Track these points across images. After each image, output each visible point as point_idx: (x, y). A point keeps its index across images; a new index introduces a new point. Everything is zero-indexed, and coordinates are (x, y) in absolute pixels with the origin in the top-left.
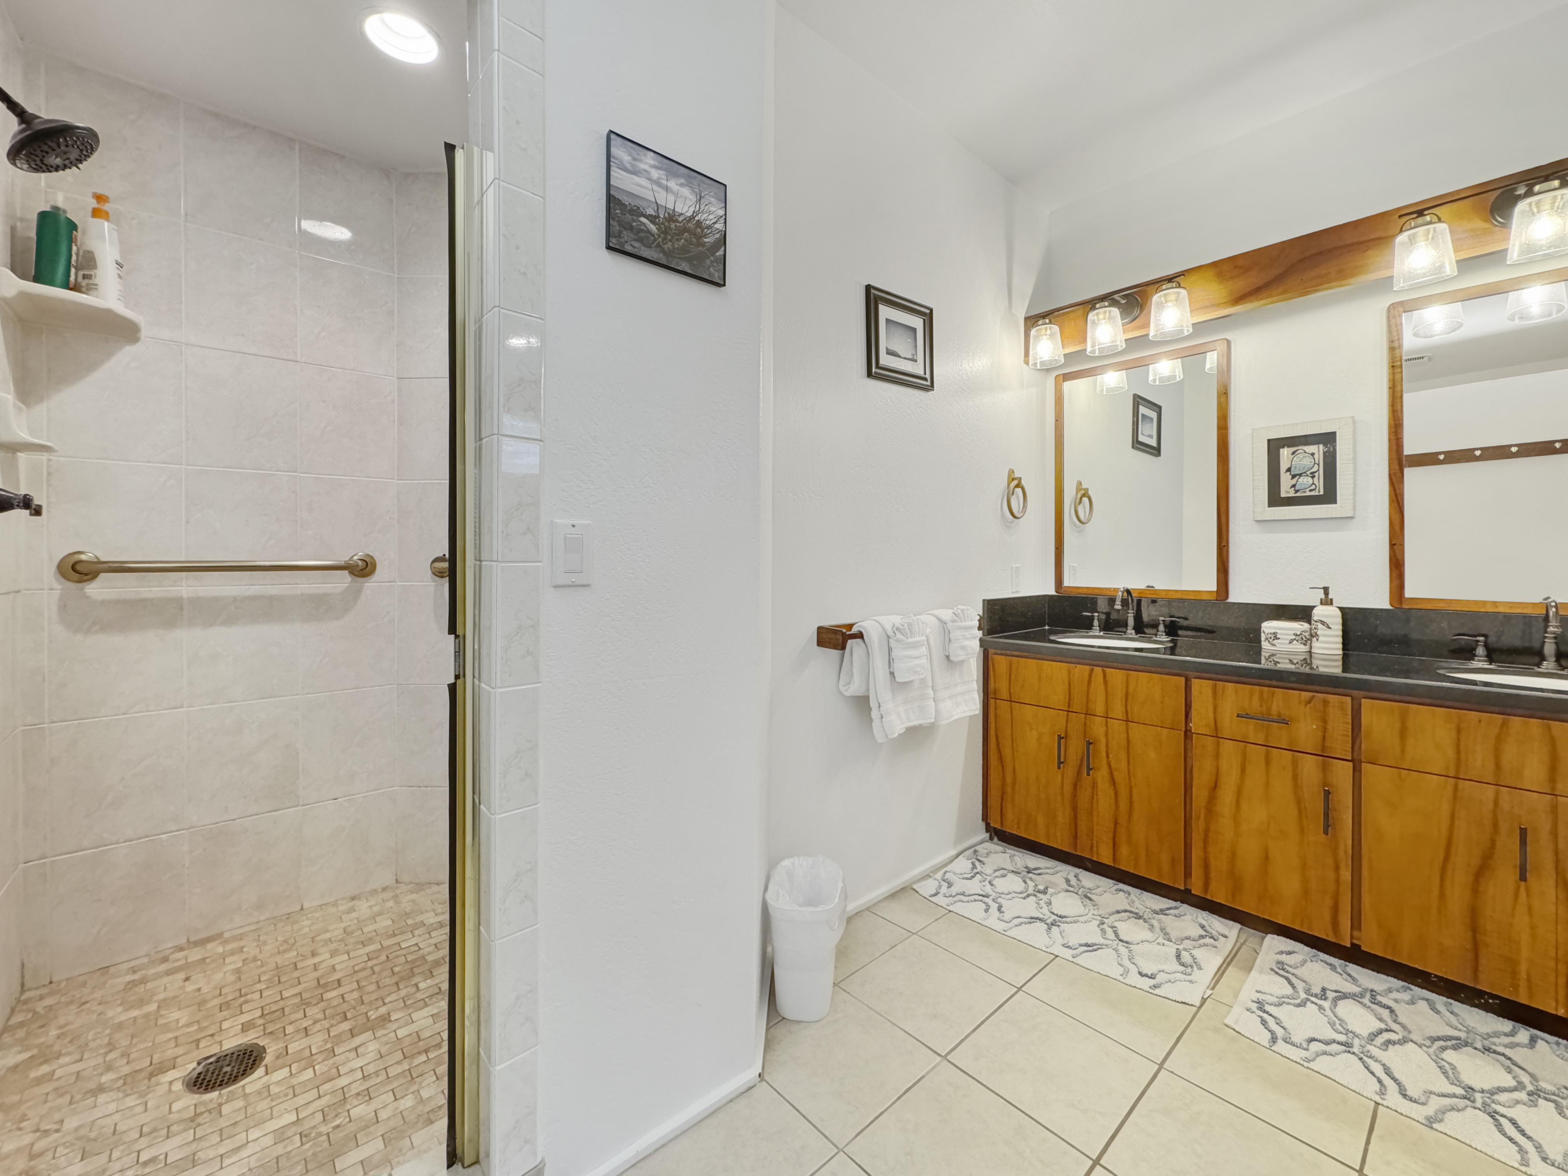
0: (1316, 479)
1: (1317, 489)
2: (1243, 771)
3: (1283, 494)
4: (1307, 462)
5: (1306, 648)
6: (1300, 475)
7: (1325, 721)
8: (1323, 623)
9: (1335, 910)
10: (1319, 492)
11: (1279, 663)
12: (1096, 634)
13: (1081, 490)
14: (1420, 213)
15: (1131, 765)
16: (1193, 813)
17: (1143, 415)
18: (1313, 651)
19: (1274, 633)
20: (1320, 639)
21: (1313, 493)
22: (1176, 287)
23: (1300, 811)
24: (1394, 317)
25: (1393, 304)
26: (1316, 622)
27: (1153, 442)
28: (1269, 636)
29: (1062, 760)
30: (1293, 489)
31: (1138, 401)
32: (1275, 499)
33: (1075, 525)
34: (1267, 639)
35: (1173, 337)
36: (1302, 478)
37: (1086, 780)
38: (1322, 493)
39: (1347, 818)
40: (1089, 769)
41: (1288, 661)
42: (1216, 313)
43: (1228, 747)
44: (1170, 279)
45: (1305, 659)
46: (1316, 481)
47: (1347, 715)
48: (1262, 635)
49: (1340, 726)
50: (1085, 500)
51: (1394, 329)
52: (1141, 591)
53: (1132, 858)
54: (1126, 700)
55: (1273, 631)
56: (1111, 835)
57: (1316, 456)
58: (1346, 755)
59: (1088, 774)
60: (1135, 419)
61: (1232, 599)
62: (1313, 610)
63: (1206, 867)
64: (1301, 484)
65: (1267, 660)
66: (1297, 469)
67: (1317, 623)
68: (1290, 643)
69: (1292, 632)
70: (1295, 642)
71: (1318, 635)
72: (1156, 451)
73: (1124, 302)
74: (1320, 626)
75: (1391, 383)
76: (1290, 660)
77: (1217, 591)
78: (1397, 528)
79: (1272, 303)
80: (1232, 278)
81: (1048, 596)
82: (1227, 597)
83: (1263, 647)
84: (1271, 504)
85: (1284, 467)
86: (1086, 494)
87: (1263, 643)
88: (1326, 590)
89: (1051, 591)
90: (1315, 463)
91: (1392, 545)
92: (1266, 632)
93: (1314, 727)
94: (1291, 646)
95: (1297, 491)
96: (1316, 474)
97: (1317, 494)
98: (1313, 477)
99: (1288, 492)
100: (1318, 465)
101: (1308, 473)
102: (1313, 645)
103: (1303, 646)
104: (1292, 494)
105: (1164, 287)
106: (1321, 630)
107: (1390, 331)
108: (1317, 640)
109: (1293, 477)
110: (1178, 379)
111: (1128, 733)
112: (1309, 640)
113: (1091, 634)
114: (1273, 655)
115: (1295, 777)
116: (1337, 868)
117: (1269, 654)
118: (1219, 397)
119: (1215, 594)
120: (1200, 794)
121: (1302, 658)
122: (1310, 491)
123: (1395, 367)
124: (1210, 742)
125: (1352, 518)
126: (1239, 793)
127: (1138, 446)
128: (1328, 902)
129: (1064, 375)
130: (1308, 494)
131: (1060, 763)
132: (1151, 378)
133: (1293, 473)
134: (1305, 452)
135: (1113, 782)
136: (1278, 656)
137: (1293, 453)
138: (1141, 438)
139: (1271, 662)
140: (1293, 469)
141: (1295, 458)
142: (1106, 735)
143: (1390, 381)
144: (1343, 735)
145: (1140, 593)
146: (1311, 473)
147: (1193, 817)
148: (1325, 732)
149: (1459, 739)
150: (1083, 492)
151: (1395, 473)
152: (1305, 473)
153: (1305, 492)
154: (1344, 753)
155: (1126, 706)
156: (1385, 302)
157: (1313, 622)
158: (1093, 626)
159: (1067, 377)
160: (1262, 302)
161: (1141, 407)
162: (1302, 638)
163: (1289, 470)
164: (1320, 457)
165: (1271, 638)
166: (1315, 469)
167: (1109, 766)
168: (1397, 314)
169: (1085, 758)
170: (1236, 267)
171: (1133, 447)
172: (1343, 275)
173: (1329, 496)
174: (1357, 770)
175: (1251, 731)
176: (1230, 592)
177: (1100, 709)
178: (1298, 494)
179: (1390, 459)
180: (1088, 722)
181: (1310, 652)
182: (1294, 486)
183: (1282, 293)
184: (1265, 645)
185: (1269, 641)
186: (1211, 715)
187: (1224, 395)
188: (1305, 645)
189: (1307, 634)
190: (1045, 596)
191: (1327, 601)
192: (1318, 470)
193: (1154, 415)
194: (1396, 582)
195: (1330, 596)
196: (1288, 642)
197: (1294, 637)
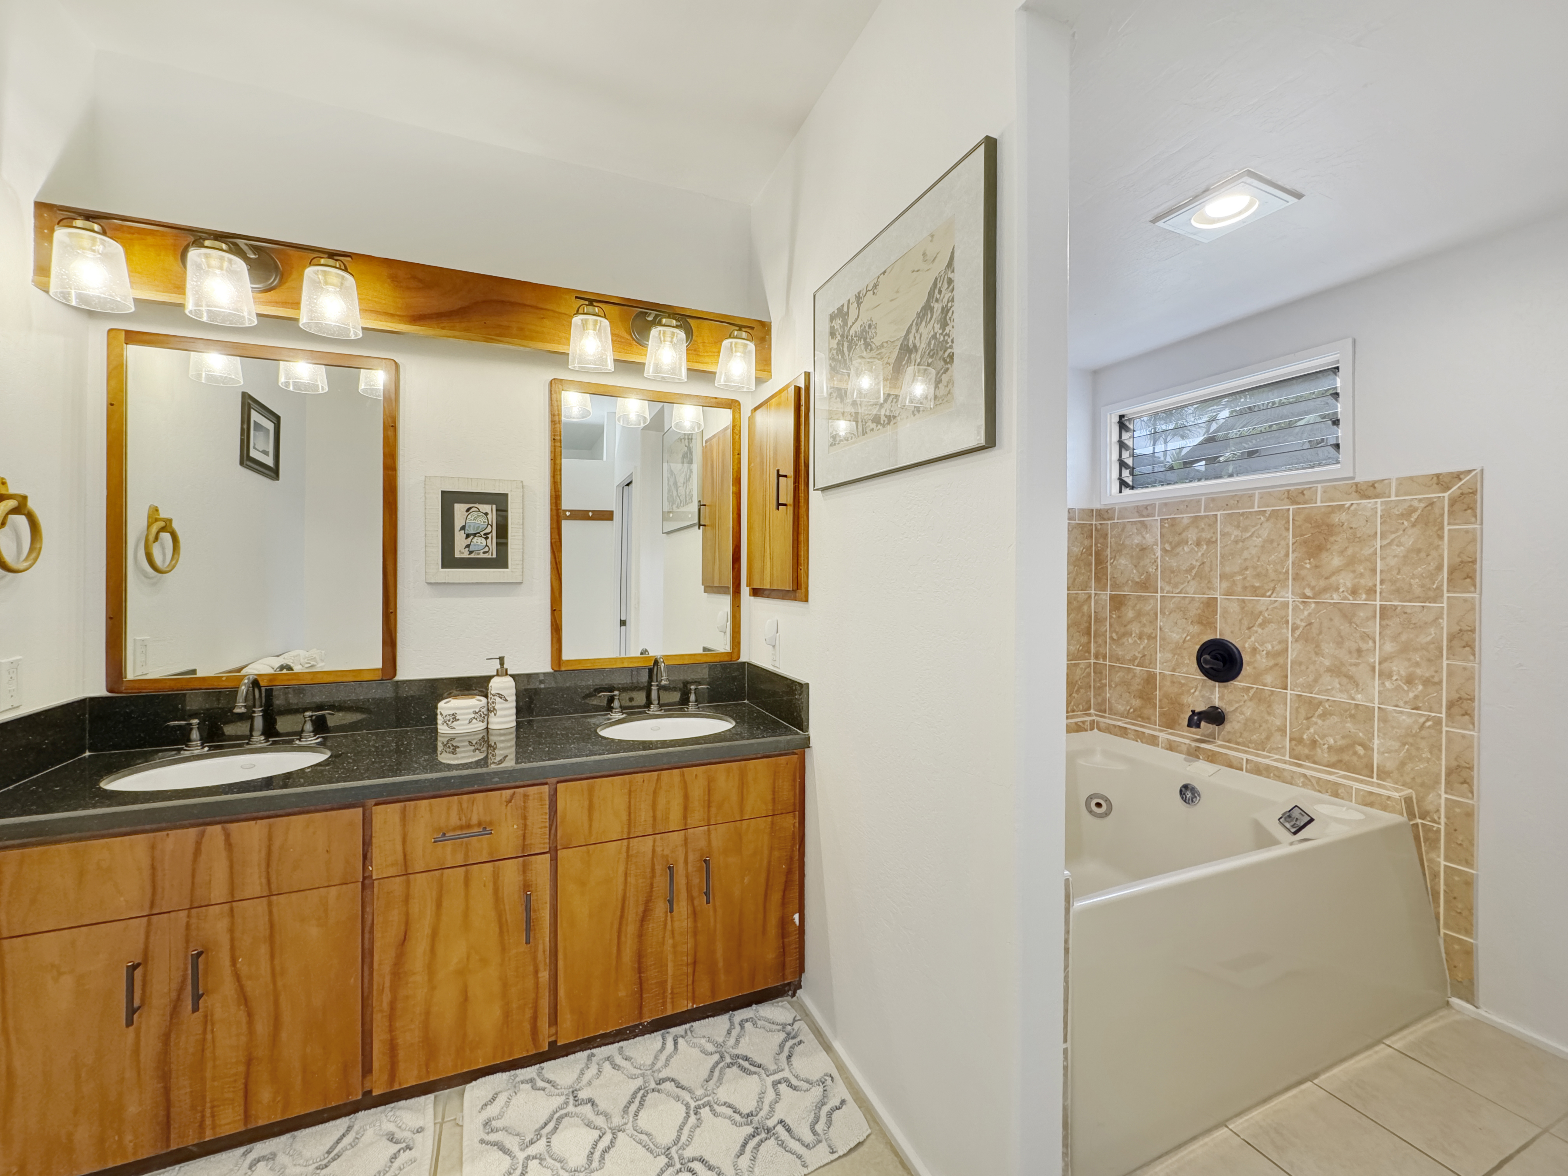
0: (489, 540)
1: (490, 552)
2: (439, 905)
3: (457, 555)
4: (481, 521)
5: (482, 726)
6: (475, 535)
7: (525, 818)
8: (500, 696)
9: (535, 1019)
10: (492, 555)
11: (458, 747)
12: (196, 752)
13: (156, 520)
14: (591, 302)
15: (276, 962)
16: (375, 987)
17: (255, 421)
18: (489, 727)
19: (453, 715)
20: (498, 713)
21: (486, 556)
22: (340, 268)
23: (501, 927)
24: (556, 393)
25: (554, 379)
26: (494, 695)
27: (269, 461)
28: (448, 718)
29: (137, 1003)
30: (467, 549)
31: (249, 403)
32: (449, 560)
33: (146, 576)
34: (445, 722)
35: (332, 335)
36: (476, 538)
37: (191, 1021)
38: (494, 556)
39: (545, 915)
40: (197, 998)
41: (467, 743)
42: (390, 324)
43: (420, 883)
44: (333, 255)
45: (483, 738)
46: (489, 544)
47: (545, 805)
48: (439, 717)
49: (538, 818)
50: (166, 537)
51: (555, 404)
52: (272, 677)
53: (279, 1099)
54: (268, 865)
55: (451, 712)
56: (240, 1085)
57: (489, 516)
58: (544, 848)
59: (195, 1009)
60: (245, 427)
61: (401, 676)
62: (489, 681)
63: (392, 1048)
64: (475, 545)
65: (445, 746)
66: (472, 528)
67: (496, 697)
68: (470, 722)
69: (472, 711)
70: (474, 721)
71: (495, 709)
72: (274, 472)
73: (253, 256)
74: (498, 699)
75: (553, 454)
76: (469, 742)
77: (382, 669)
78: (557, 595)
79: (455, 337)
80: (408, 288)
81: (92, 699)
82: (395, 675)
83: (439, 731)
84: (444, 565)
85: (458, 524)
86: (167, 527)
87: (439, 727)
88: (501, 659)
89: (97, 688)
90: (488, 524)
91: (553, 611)
92: (444, 714)
93: (515, 827)
94: (471, 726)
95: (471, 552)
96: (490, 536)
97: (490, 557)
98: (486, 538)
99: (463, 553)
100: (492, 526)
101: (482, 533)
102: (490, 720)
103: (481, 724)
104: (466, 555)
105: (322, 261)
106: (499, 704)
107: (551, 405)
108: (495, 715)
109: (468, 536)
110: (321, 391)
111: (270, 913)
112: (486, 715)
113: (186, 754)
114: (452, 739)
115: (496, 891)
116: (536, 972)
117: (447, 739)
118: (385, 429)
119: (380, 672)
120: (383, 960)
121: (481, 736)
122: (484, 553)
123: (556, 440)
124: (397, 886)
125: (521, 583)
126: (434, 935)
127: (249, 463)
128: (529, 1013)
129: (128, 333)
130: (482, 556)
131: (132, 1011)
132: (282, 379)
133: (467, 532)
134: (479, 511)
135: (244, 999)
136: (457, 739)
137: (468, 510)
138: (253, 454)
139: (449, 747)
140: (467, 528)
141: (469, 516)
142: (231, 930)
143: (551, 452)
144: (541, 828)
145: (270, 680)
146: (485, 534)
147: (375, 993)
148: (525, 829)
149: (630, 802)
150: (162, 524)
151: (555, 542)
152: (479, 533)
153: (479, 554)
154: (542, 846)
155: (268, 873)
156: (550, 374)
157: (490, 696)
158: (189, 740)
159: (132, 337)
160: (443, 332)
161: (253, 412)
162: (481, 716)
163: (463, 528)
164: (493, 517)
165: (449, 720)
166: (488, 530)
167: (237, 977)
168: (557, 390)
169: (189, 981)
170: (414, 277)
171: (242, 463)
172: (523, 335)
173: (500, 561)
174: (554, 860)
175: (449, 853)
176: (398, 668)
177: (219, 892)
178: (472, 556)
179: (552, 529)
180: (194, 921)
181: (487, 728)
182: (468, 546)
183: (466, 330)
184: (442, 728)
185: (447, 724)
186: (399, 848)
187: (391, 427)
188: (483, 722)
189: (484, 710)
190: (83, 701)
191: (502, 672)
192: (491, 532)
193: (270, 426)
194: (556, 646)
195: (505, 666)
196: (467, 722)
197: (473, 716)
